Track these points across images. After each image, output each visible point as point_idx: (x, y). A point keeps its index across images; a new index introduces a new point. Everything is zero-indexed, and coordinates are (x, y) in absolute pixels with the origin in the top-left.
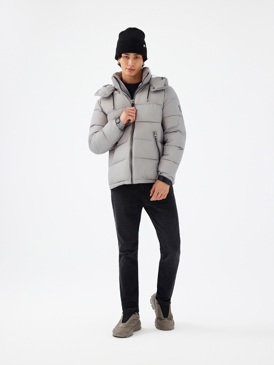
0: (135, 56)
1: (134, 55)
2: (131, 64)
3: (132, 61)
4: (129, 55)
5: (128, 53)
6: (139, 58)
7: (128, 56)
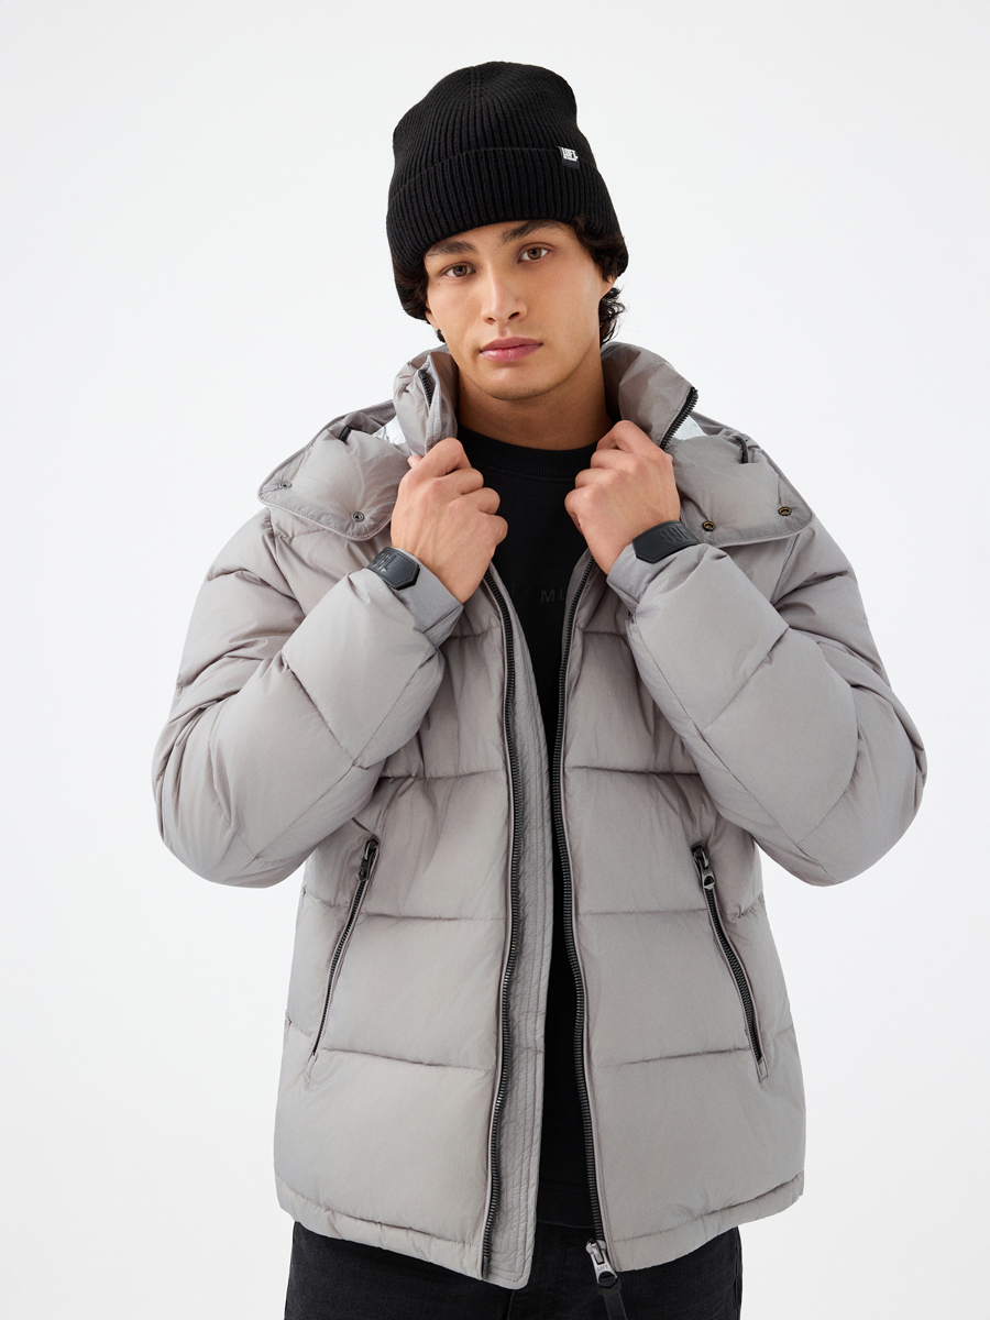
0: (514, 243)
1: (506, 238)
2: (501, 308)
3: (500, 283)
4: (470, 247)
5: (460, 239)
6: (552, 249)
7: (468, 256)
